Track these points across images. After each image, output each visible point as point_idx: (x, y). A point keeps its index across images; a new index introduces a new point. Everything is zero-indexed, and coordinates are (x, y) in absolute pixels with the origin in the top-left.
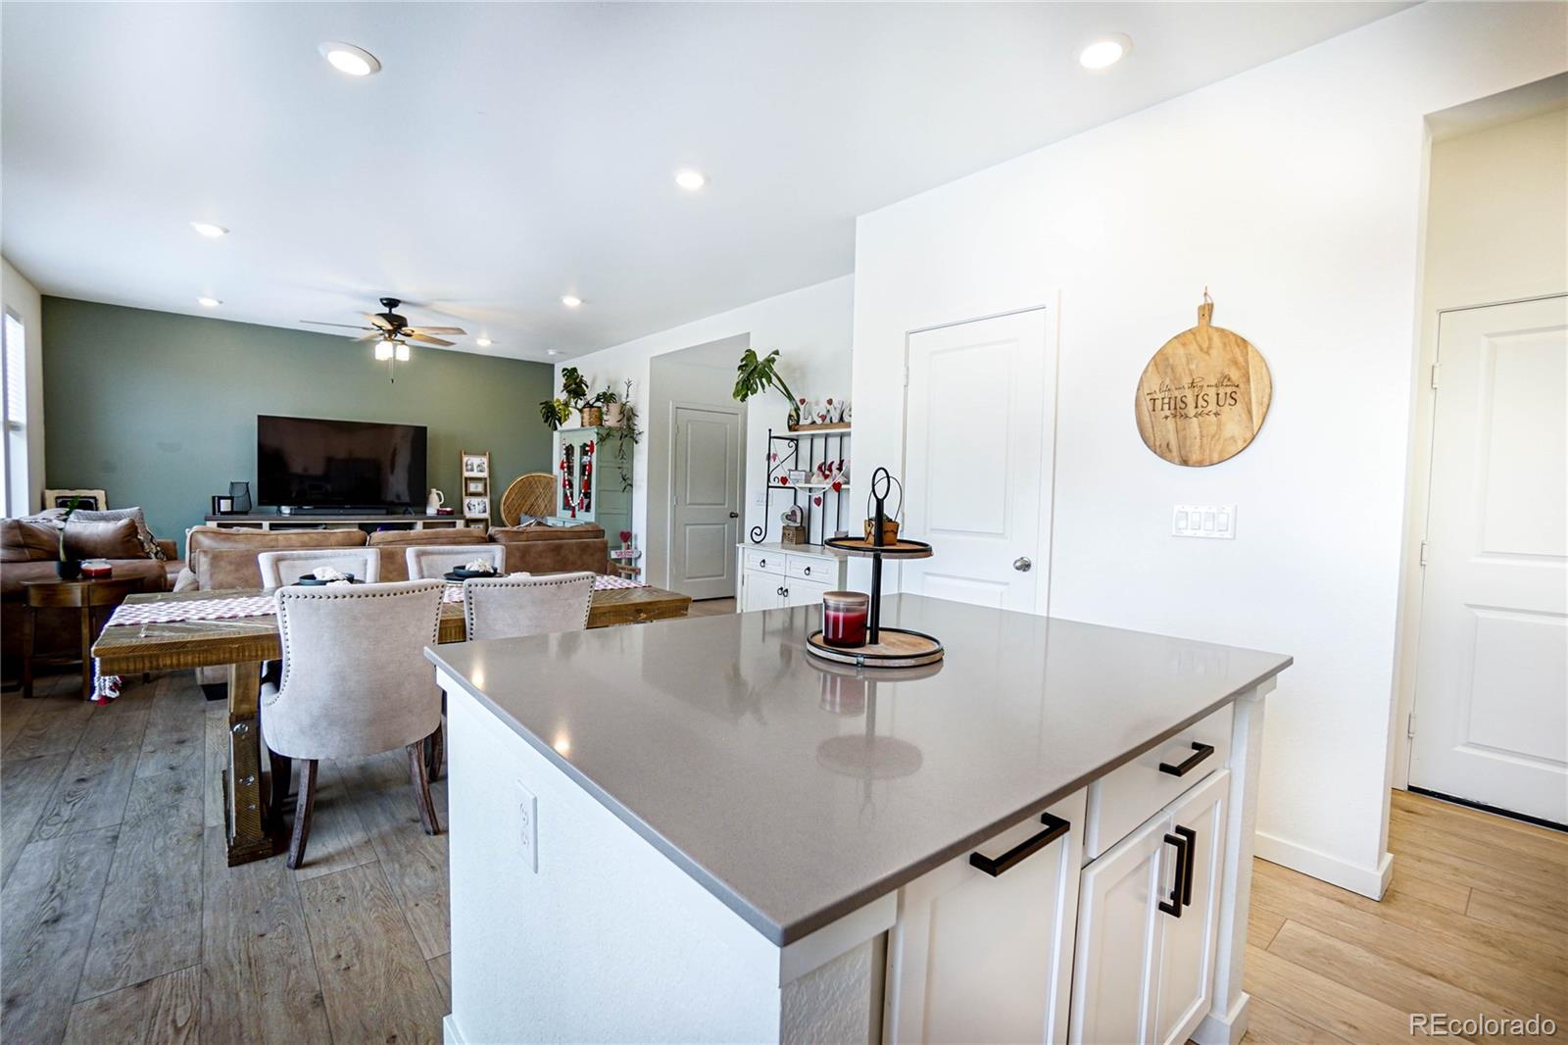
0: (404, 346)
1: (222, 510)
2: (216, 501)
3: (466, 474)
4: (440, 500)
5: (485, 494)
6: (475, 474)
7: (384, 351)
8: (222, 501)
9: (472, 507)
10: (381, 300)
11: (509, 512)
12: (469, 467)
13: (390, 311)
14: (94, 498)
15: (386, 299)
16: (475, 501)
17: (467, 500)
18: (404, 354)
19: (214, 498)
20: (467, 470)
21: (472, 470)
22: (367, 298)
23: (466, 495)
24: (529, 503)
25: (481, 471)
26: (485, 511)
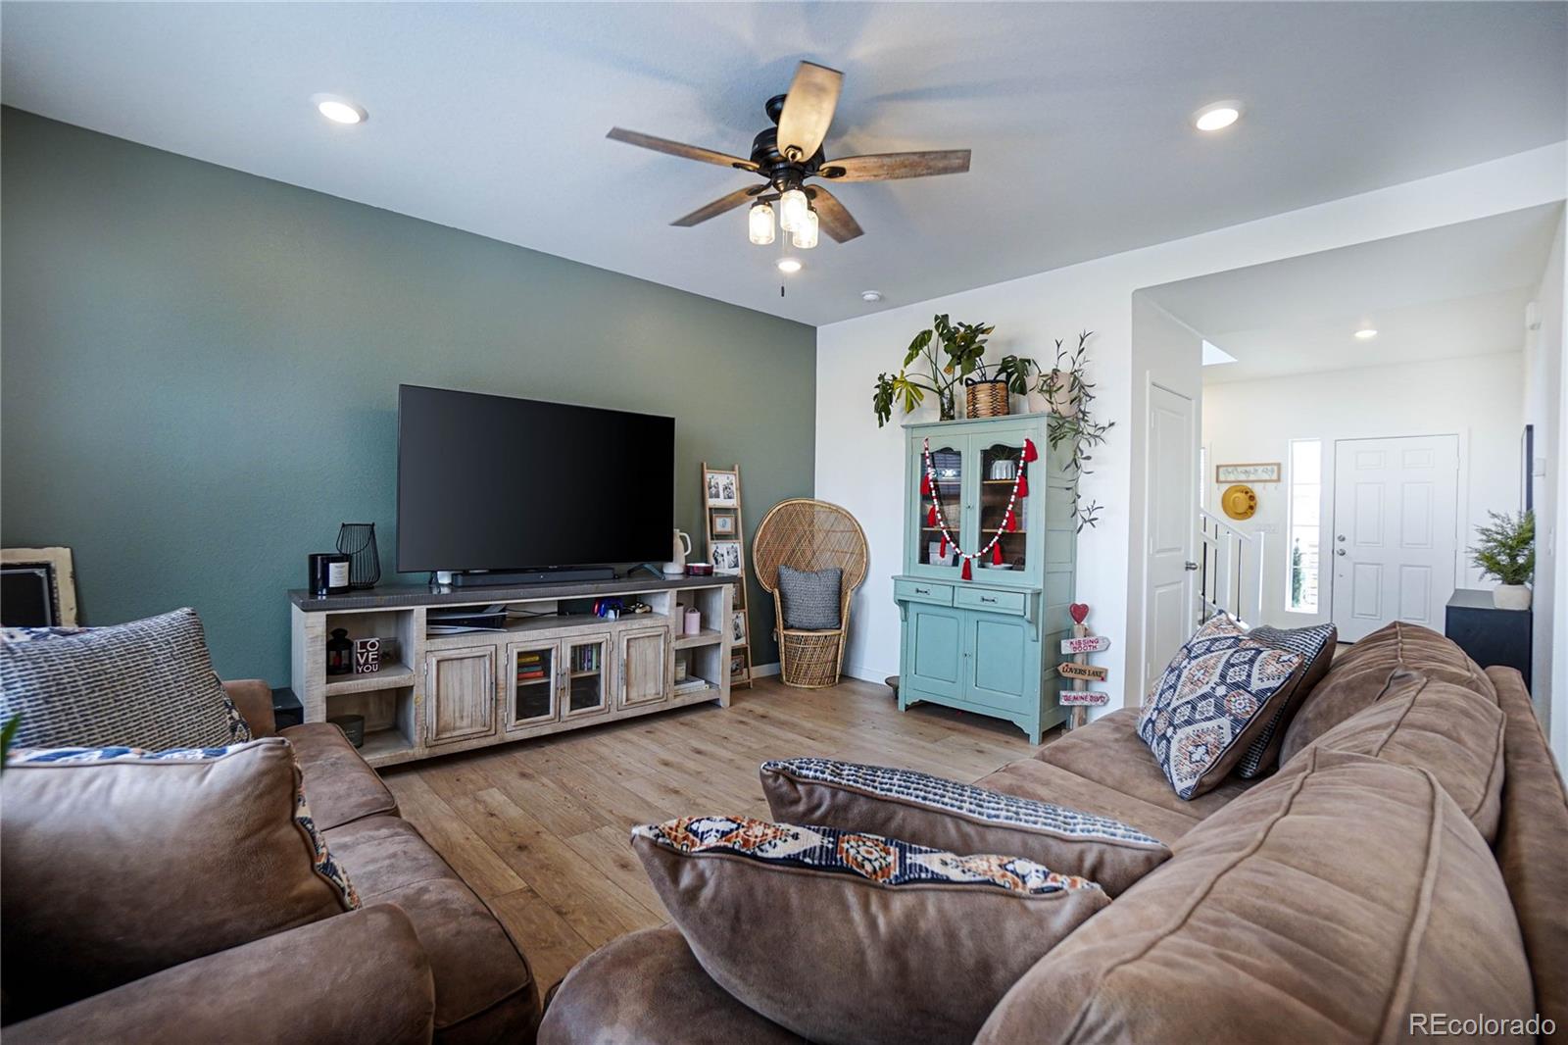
1: (332, 583)
2: (318, 566)
3: (711, 502)
4: (686, 550)
5: (736, 536)
6: (721, 502)
8: (331, 566)
9: (720, 559)
11: (764, 565)
12: (714, 490)
14: (47, 565)
16: (723, 547)
17: (712, 547)
19: (313, 558)
20: (711, 497)
21: (717, 496)
23: (712, 539)
24: (788, 548)
25: (730, 498)
26: (736, 566)
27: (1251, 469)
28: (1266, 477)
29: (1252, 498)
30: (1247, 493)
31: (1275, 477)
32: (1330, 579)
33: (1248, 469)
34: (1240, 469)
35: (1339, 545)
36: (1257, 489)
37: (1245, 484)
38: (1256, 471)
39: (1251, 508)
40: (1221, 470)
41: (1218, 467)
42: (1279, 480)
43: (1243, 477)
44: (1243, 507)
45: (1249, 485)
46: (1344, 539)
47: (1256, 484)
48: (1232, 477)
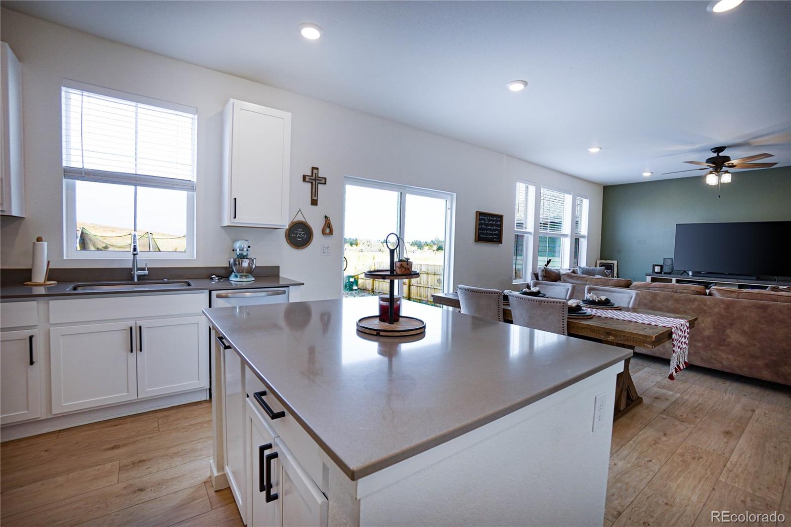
0: (727, 174)
1: (656, 271)
2: (654, 267)
7: (712, 180)
8: (656, 267)
10: (711, 150)
13: (718, 155)
14: (613, 264)
15: (714, 149)
18: (727, 178)
19: (653, 265)
22: (704, 150)
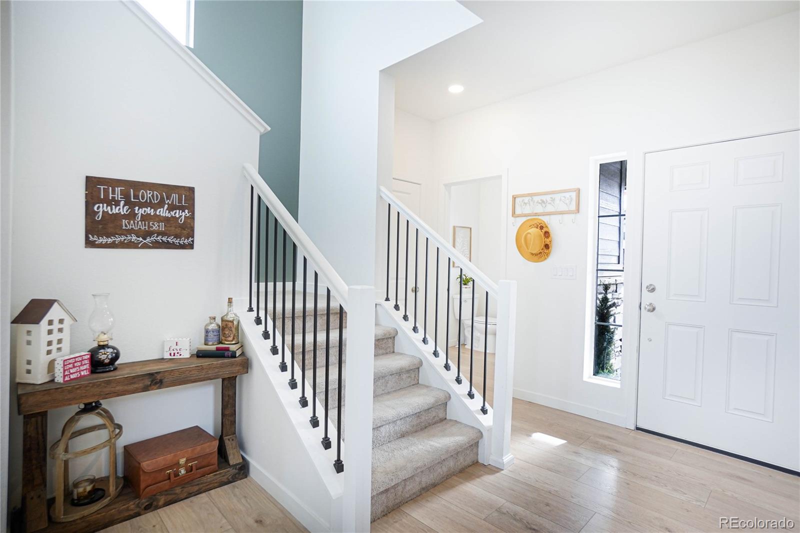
27: (547, 198)
28: (563, 207)
29: (547, 234)
30: (542, 228)
31: (573, 207)
32: (636, 344)
33: (544, 198)
34: (536, 199)
35: (648, 298)
36: (554, 224)
37: (540, 217)
38: (553, 200)
39: (547, 246)
40: (517, 200)
41: (514, 198)
42: (578, 211)
43: (539, 209)
44: (537, 248)
45: (545, 219)
46: (653, 290)
47: (553, 217)
48: (528, 210)
